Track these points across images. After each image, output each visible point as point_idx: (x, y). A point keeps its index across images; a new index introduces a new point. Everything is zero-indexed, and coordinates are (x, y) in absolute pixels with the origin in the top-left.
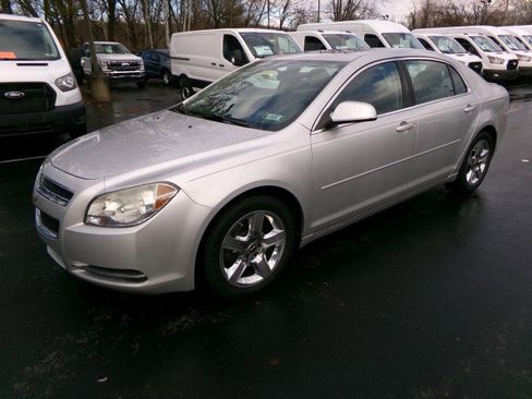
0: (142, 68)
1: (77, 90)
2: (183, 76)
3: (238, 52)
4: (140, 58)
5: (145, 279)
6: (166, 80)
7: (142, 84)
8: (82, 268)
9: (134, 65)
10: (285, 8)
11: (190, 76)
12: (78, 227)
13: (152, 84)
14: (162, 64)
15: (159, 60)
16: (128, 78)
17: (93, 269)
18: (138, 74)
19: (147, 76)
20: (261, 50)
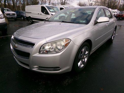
0: (16, 15)
1: (4, 19)
2: (30, 17)
3: (45, 10)
4: (15, 13)
5: (60, 69)
6: (22, 19)
7: (16, 19)
8: (36, 68)
9: (14, 14)
10: (49, 2)
11: (32, 17)
12: (37, 55)
13: (18, 20)
14: (21, 14)
15: (20, 13)
16: (12, 18)
17: (40, 68)
18: (15, 17)
19: (17, 17)
20: (51, 10)
